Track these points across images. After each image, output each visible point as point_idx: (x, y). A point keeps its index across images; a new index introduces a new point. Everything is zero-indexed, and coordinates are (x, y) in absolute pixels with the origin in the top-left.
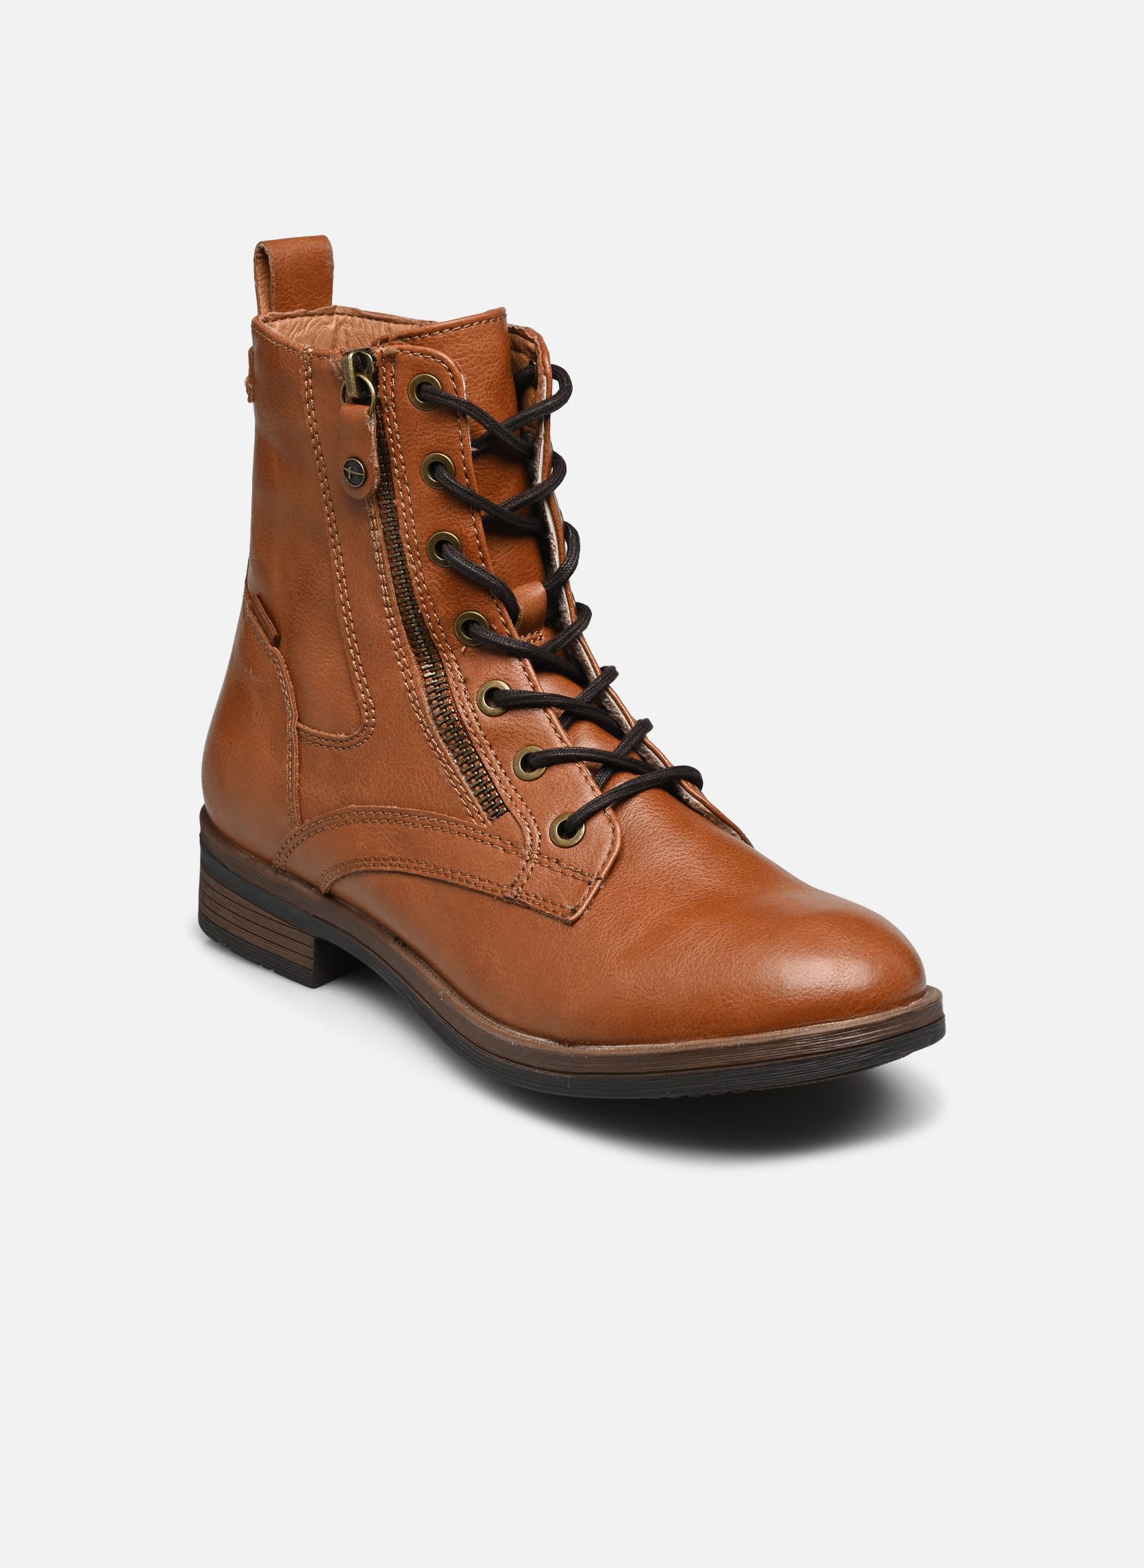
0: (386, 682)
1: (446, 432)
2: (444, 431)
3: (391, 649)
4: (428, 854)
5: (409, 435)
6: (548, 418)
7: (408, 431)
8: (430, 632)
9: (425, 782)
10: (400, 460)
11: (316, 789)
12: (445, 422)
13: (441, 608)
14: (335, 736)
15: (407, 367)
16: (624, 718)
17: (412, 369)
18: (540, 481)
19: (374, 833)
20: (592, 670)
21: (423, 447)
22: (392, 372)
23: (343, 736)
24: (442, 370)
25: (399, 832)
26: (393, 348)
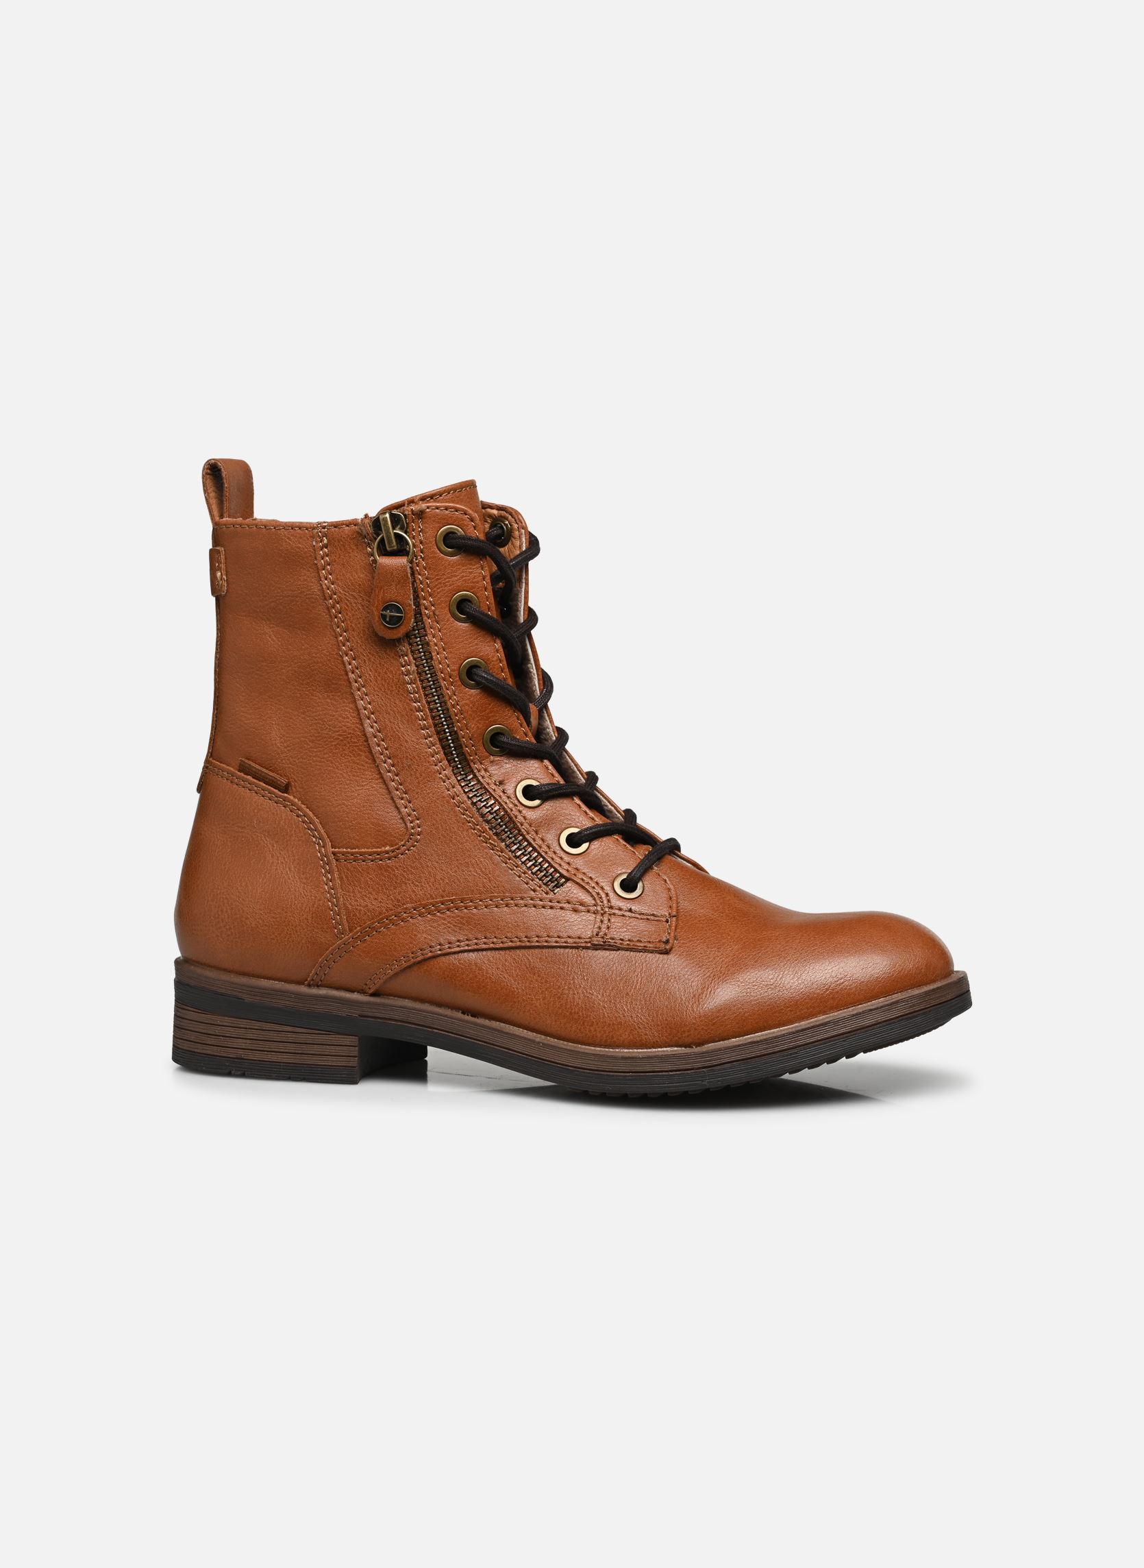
0: (428, 794)
1: (471, 573)
2: (469, 572)
3: (432, 765)
4: (498, 929)
5: (438, 579)
6: (527, 565)
7: (437, 575)
8: (464, 746)
9: (482, 871)
10: (430, 602)
11: (364, 900)
12: (471, 564)
13: (472, 725)
14: (379, 850)
15: (434, 521)
16: (613, 808)
17: (438, 523)
18: (522, 620)
19: (435, 924)
20: (578, 773)
21: (450, 588)
22: (420, 527)
23: (388, 848)
24: (466, 520)
25: (462, 918)
26: (423, 505)
